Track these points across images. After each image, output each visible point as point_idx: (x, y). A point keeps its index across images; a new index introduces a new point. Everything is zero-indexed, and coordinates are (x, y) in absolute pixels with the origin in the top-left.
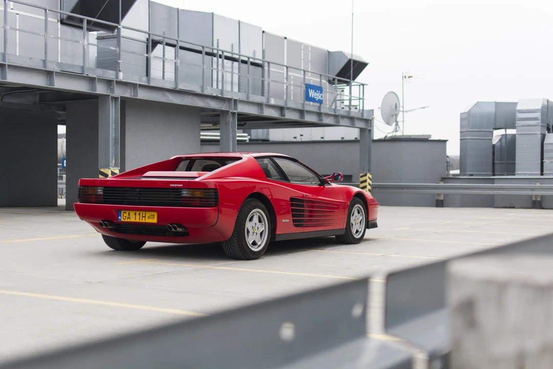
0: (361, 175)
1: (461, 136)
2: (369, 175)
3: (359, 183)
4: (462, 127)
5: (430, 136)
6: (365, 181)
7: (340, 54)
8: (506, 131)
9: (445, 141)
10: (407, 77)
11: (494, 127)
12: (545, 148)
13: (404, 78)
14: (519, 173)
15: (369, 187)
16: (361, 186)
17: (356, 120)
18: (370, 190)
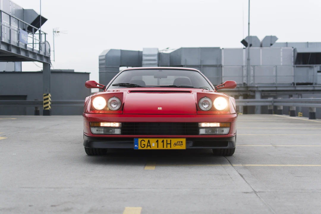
0: (44, 94)
1: (100, 70)
2: (50, 95)
3: (43, 100)
4: (100, 64)
5: (74, 70)
6: (48, 99)
7: (32, 11)
8: (127, 67)
9: (88, 74)
10: (56, 32)
11: (120, 65)
13: (54, 33)
15: (50, 103)
16: (45, 102)
17: (43, 57)
18: (50, 105)
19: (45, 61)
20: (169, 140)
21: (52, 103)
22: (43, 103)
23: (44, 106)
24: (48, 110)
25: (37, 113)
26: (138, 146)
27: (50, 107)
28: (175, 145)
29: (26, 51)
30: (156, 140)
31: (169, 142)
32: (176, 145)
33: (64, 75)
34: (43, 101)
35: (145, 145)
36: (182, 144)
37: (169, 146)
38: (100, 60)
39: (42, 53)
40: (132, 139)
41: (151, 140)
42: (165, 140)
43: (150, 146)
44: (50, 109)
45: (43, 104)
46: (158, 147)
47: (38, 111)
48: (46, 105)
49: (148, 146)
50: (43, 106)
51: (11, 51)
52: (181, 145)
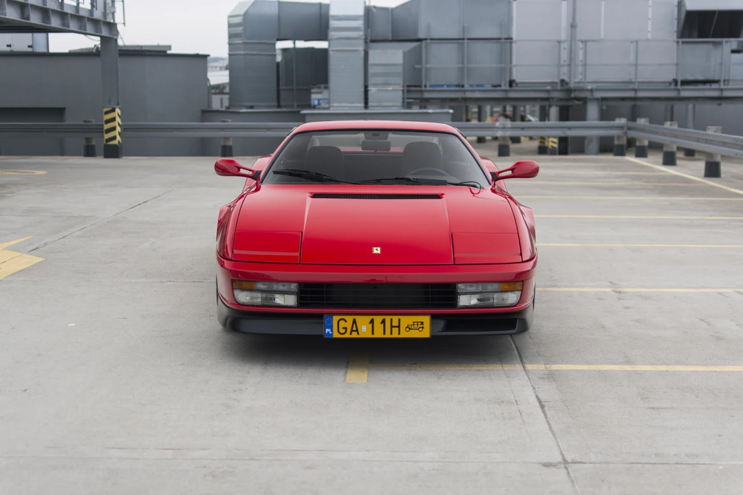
0: (105, 110)
1: (230, 49)
2: (118, 111)
3: (104, 123)
4: (231, 36)
5: (169, 47)
6: (113, 120)
8: (294, 43)
9: (205, 57)
11: (278, 37)
12: (371, 70)
14: (336, 105)
15: (118, 129)
16: (106, 127)
17: (101, 23)
18: (119, 134)
19: (105, 33)
20: (395, 319)
21: (125, 129)
22: (103, 129)
23: (107, 136)
24: (115, 145)
25: (90, 152)
26: (332, 331)
27: (119, 138)
28: (408, 329)
29: (63, 15)
30: (369, 318)
31: (395, 323)
32: (410, 329)
33: (148, 61)
34: (103, 125)
35: (346, 328)
36: (423, 328)
37: (395, 330)
38: (230, 26)
39: (98, 15)
40: (321, 316)
41: (359, 319)
42: (388, 318)
43: (357, 331)
44: (119, 142)
45: (103, 132)
46: (373, 334)
47: (93, 147)
48: (111, 135)
49: (352, 331)
50: (103, 137)
51: (28, 18)
52: (421, 329)
